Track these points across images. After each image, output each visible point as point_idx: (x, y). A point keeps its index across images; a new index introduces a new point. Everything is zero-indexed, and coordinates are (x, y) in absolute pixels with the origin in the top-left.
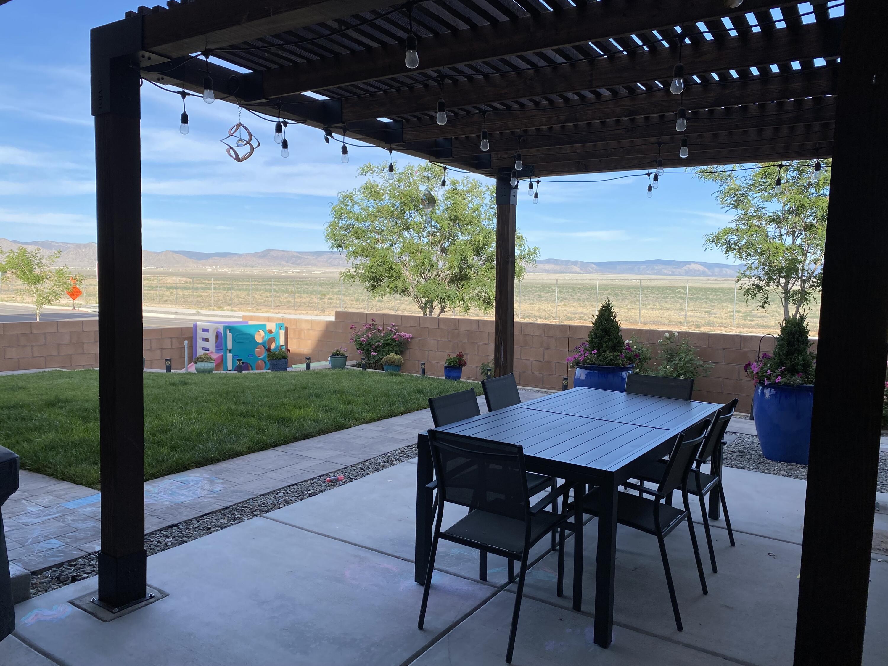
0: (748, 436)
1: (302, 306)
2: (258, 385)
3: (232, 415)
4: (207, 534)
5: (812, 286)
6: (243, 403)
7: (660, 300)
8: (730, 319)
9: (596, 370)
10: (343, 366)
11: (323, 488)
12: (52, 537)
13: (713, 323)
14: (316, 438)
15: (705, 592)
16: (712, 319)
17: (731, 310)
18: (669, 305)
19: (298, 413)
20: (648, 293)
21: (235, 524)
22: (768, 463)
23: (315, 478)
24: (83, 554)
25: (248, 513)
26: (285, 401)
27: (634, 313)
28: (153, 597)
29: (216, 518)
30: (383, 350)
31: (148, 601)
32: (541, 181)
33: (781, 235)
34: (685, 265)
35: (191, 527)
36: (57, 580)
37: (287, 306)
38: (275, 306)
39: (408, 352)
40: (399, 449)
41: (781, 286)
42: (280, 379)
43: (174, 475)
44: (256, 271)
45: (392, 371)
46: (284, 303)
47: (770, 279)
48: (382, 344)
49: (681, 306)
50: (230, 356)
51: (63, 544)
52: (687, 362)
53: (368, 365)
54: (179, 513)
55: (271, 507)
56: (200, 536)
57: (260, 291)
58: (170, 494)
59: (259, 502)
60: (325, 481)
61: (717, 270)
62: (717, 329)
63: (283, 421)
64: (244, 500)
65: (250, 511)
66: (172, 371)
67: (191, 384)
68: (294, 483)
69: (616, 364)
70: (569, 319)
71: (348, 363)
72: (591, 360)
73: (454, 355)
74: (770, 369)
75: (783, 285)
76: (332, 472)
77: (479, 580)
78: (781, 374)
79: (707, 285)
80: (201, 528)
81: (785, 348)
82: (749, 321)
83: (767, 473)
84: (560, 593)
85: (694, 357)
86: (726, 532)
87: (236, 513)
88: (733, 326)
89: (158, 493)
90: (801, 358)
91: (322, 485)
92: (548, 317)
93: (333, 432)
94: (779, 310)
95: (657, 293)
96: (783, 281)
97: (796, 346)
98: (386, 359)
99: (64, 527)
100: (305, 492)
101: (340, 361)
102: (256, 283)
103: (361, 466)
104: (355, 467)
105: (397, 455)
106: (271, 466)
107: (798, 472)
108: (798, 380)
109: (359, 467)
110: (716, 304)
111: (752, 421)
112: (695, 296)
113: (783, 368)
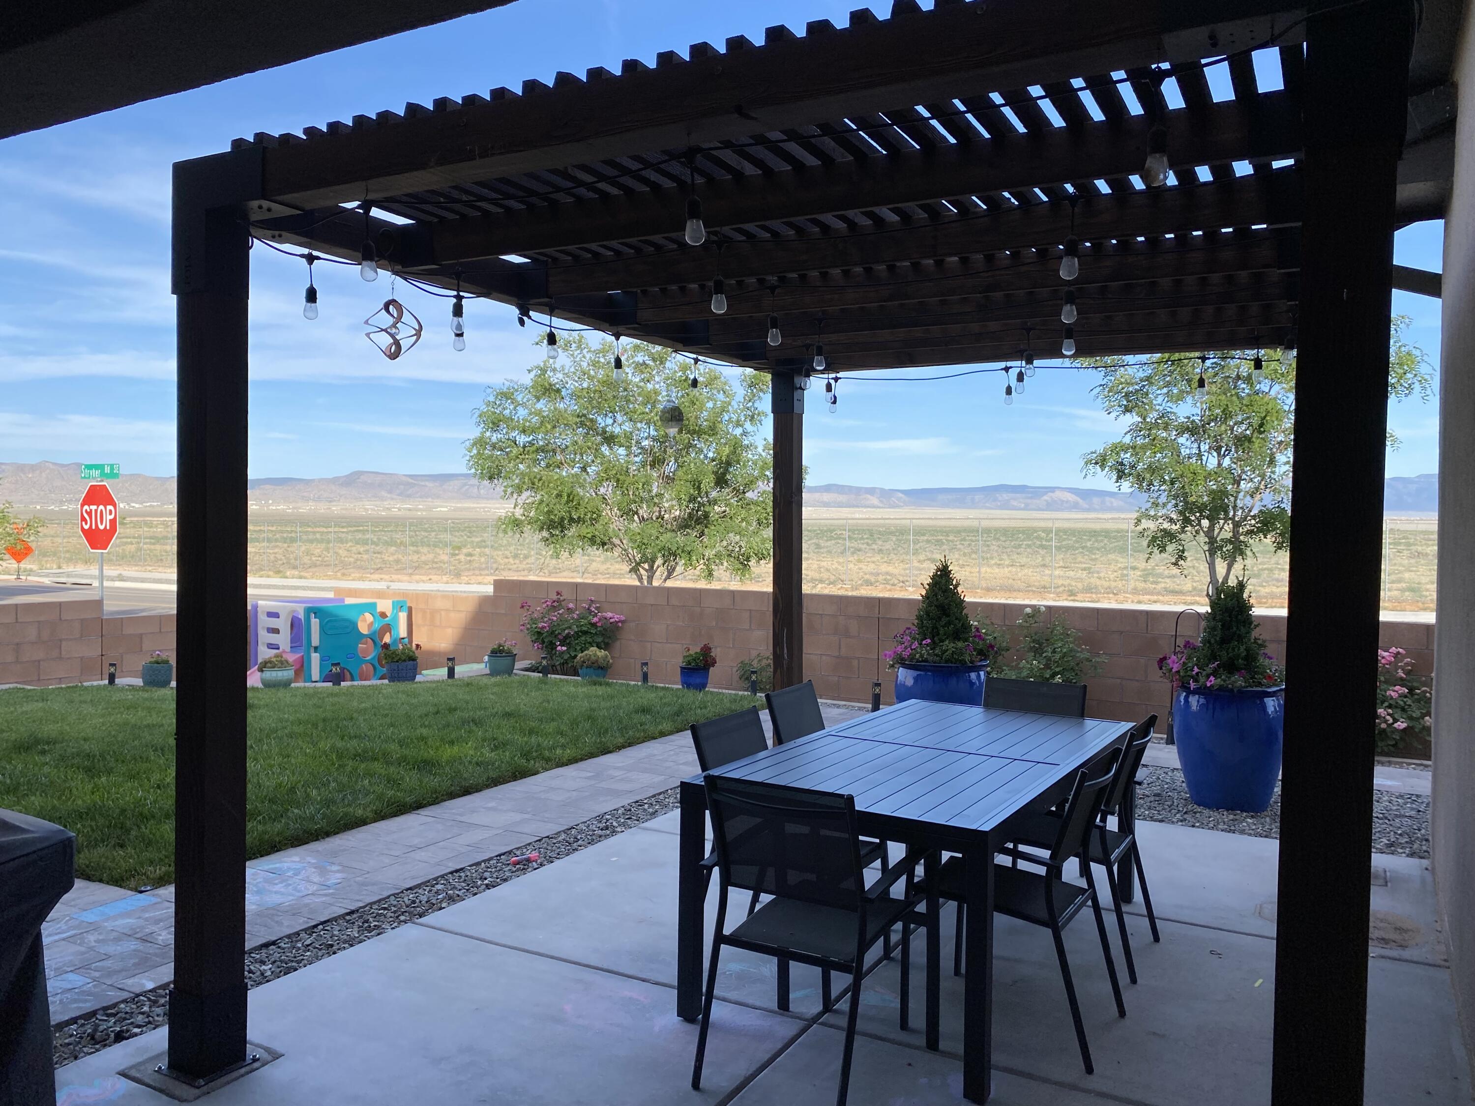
0: (1166, 770)
1: (422, 567)
2: (373, 707)
3: (340, 756)
4: (329, 954)
5: (1249, 532)
6: (356, 737)
7: (1009, 550)
8: (1122, 580)
9: (929, 671)
10: (510, 671)
11: (508, 874)
12: (69, 969)
13: (1096, 587)
14: (482, 793)
15: (1122, 1013)
16: (1094, 581)
17: (1123, 566)
18: (1024, 559)
19: (449, 752)
20: (990, 539)
21: (372, 936)
22: (1200, 812)
23: (491, 859)
24: (125, 995)
25: (391, 919)
26: (424, 731)
27: (971, 572)
28: (258, 1059)
29: (338, 928)
30: (576, 642)
31: (250, 1067)
33: (1200, 453)
34: (1046, 493)
35: (299, 945)
36: (91, 1039)
37: (396, 568)
38: (373, 569)
39: (618, 643)
40: (623, 807)
41: (1204, 532)
42: (408, 695)
43: (256, 861)
44: (336, 509)
45: (594, 678)
46: (390, 564)
47: (1187, 521)
48: (575, 632)
49: (1043, 560)
50: (315, 657)
51: (89, 981)
52: (1065, 655)
53: (551, 668)
54: (277, 922)
55: (427, 908)
56: (318, 958)
57: (347, 543)
59: (406, 899)
60: (508, 862)
61: (1096, 500)
62: (1102, 597)
63: (426, 765)
64: (381, 897)
65: (393, 915)
67: (259, 707)
68: (458, 867)
69: (960, 660)
70: (868, 583)
71: (519, 665)
72: (922, 656)
73: (696, 649)
74: (1197, 665)
75: (1206, 530)
76: (518, 849)
77: (777, 1010)
78: (1214, 672)
79: (1082, 526)
80: (317, 946)
81: (1218, 633)
82: (1152, 584)
83: (1198, 827)
84: (904, 1024)
85: (1076, 646)
86: (1147, 922)
87: (371, 920)
88: (1127, 593)
90: (1242, 648)
91: (505, 869)
92: (835, 581)
93: (510, 781)
94: (1197, 565)
95: (1004, 539)
96: (1205, 523)
97: (1235, 629)
98: (583, 657)
99: (84, 953)
100: (479, 882)
101: (505, 661)
102: (337, 529)
103: (563, 836)
104: (555, 838)
105: (620, 817)
106: (416, 841)
107: (1245, 824)
108: (1238, 681)
109: (560, 839)
110: (1097, 556)
111: (1170, 746)
112: (1064, 543)
113: (1217, 663)
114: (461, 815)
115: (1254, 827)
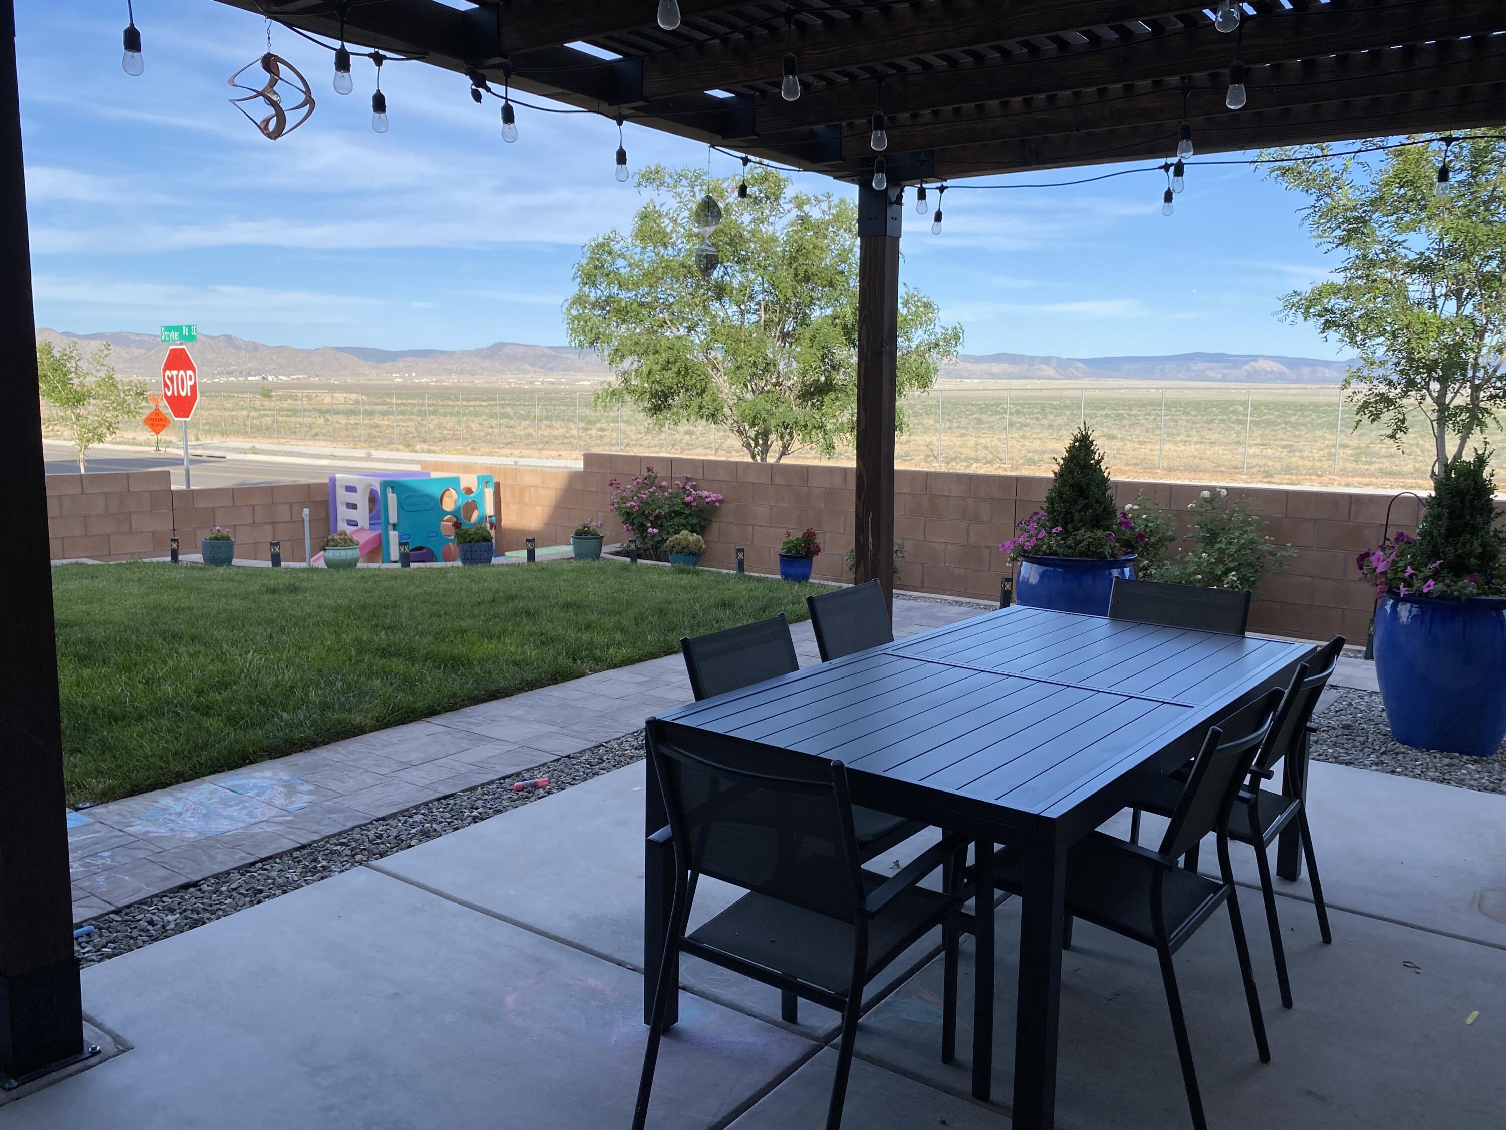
0: (1361, 693)
1: (550, 443)
2: (428, 593)
3: (360, 652)
4: (252, 903)
5: (1492, 397)
6: (388, 628)
7: (1198, 426)
8: (1328, 460)
9: (1059, 566)
10: (597, 556)
11: (505, 803)
13: (1297, 467)
14: (513, 698)
15: (1265, 1056)
16: (1295, 460)
17: (1331, 443)
18: (1216, 436)
19: (489, 647)
20: (1178, 413)
21: (314, 881)
22: (1403, 753)
23: (492, 782)
25: (345, 858)
26: (467, 623)
27: (1151, 450)
28: (99, 1052)
29: (278, 867)
30: (668, 523)
31: (85, 1062)
32: (947, 187)
33: (1434, 298)
34: (1247, 362)
35: (224, 889)
37: (526, 442)
38: (504, 444)
39: (715, 527)
41: (1432, 397)
43: (222, 775)
44: (479, 382)
45: (682, 564)
46: (521, 438)
47: (1411, 384)
48: (667, 512)
49: (1237, 437)
50: (393, 536)
52: (1243, 547)
53: (642, 552)
54: (210, 857)
55: (392, 845)
56: (237, 908)
57: (481, 416)
58: (205, 815)
59: (372, 833)
60: (511, 788)
61: (1306, 370)
62: (1303, 479)
63: (455, 663)
64: (343, 829)
65: (349, 852)
66: (282, 564)
67: (304, 590)
68: (448, 792)
69: (1099, 554)
70: (1031, 462)
71: (605, 549)
72: (1050, 547)
73: (797, 534)
74: (1410, 564)
75: (1435, 395)
76: (528, 770)
77: (781, 1019)
78: (1434, 575)
79: (1287, 399)
80: (243, 891)
81: (1444, 523)
82: (1364, 464)
83: (1399, 774)
84: (948, 1054)
85: (1258, 536)
86: (1312, 910)
87: (321, 858)
88: (1334, 474)
89: (180, 814)
90: (1476, 544)
91: (504, 797)
92: (992, 460)
93: (549, 685)
94: (1421, 443)
95: (1195, 413)
96: (1435, 386)
97: (1468, 518)
98: (674, 541)
100: (467, 813)
101: (591, 544)
102: (477, 403)
103: (587, 756)
104: (576, 758)
106: (413, 757)
107: (1464, 771)
108: (1469, 586)
109: (583, 759)
110: (1303, 433)
111: (1370, 662)
112: (1264, 418)
113: (1438, 562)
114: (477, 725)
115: (1477, 776)
